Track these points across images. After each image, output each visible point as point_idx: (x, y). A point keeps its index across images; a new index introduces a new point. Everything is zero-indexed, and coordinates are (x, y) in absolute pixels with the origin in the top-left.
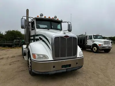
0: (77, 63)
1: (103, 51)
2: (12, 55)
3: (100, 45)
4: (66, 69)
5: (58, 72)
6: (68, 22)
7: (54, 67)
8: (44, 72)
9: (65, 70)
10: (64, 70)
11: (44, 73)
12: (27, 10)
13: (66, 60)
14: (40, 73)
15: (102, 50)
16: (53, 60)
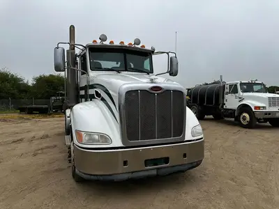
0: (185, 155)
1: (268, 124)
2: (42, 133)
3: (259, 108)
4: (158, 169)
5: (135, 175)
6: (168, 53)
7: (125, 163)
8: (101, 175)
9: (154, 172)
10: (151, 170)
11: (101, 178)
12: (72, 28)
13: (157, 147)
14: (92, 177)
15: (266, 120)
16: (122, 146)
